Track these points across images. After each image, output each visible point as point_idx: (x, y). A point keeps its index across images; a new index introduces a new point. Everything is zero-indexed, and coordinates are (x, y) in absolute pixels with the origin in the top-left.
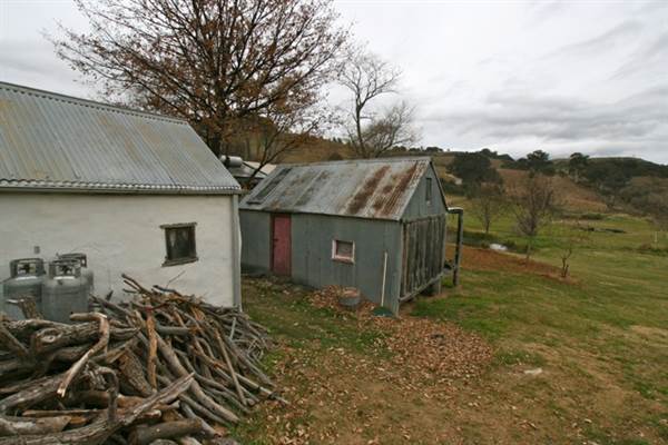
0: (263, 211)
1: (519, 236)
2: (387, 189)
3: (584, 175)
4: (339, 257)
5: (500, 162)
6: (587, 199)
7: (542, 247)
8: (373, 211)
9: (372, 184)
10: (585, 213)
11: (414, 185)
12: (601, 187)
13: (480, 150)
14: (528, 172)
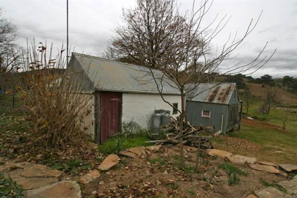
1: (259, 114)
2: (222, 94)
3: (291, 86)
4: (204, 116)
5: (246, 80)
6: (292, 98)
7: (271, 119)
8: (218, 101)
9: (215, 92)
10: (292, 105)
11: (231, 93)
14: (262, 85)
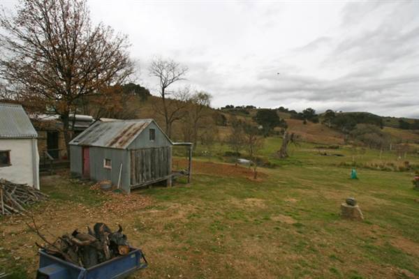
0: (78, 145)
2: (129, 135)
8: (119, 145)
9: (125, 132)
12: (343, 130)
13: (278, 107)
14: (303, 121)
